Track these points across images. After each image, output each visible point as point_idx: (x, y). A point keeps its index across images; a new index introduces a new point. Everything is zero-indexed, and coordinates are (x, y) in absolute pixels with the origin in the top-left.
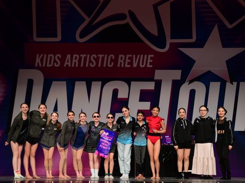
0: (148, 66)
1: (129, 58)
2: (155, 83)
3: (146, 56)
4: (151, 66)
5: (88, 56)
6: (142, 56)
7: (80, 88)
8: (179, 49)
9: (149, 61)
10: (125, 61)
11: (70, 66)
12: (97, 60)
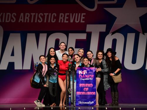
0: (82, 21)
1: (68, 16)
2: (87, 35)
3: (80, 14)
4: (84, 22)
5: (37, 14)
6: (77, 14)
7: (31, 39)
8: (105, 9)
9: (82, 18)
10: (64, 18)
11: (23, 22)
12: (43, 17)
